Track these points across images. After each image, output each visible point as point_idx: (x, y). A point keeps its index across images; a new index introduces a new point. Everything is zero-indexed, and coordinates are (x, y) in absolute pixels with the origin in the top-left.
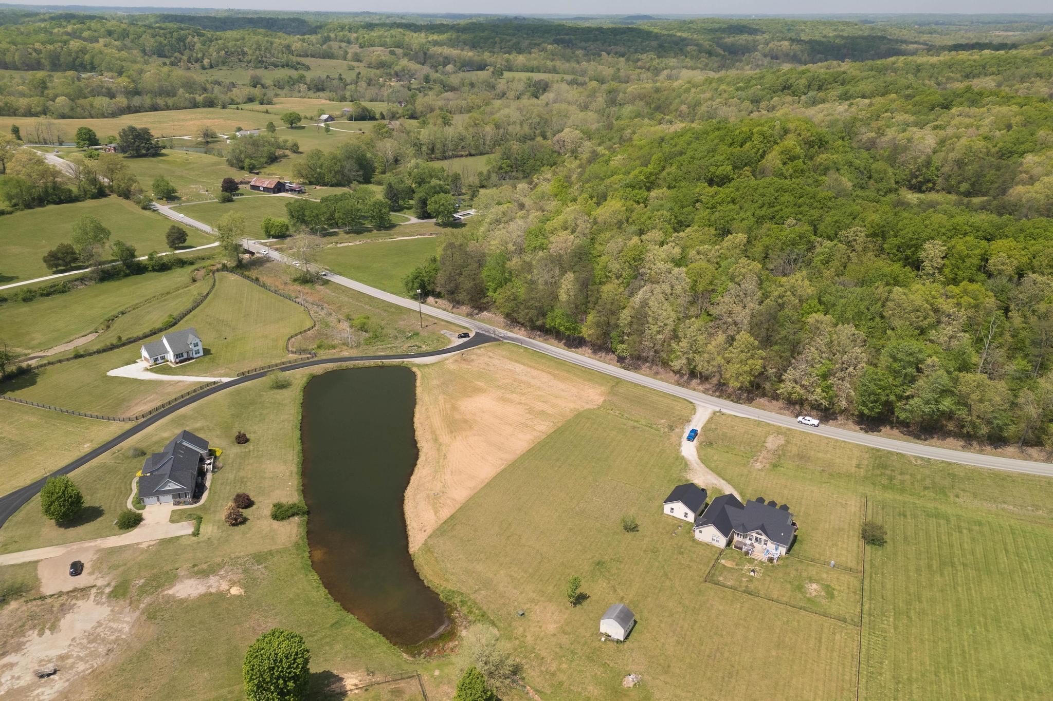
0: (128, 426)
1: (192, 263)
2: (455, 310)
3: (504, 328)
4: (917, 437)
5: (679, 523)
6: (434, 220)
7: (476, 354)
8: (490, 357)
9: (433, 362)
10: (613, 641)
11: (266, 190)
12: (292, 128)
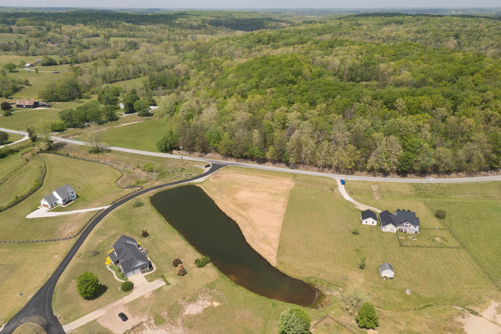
0: (73, 241)
1: (18, 151)
2: (191, 155)
3: (223, 159)
4: (421, 176)
5: (371, 227)
6: (137, 113)
7: (220, 174)
8: (227, 174)
9: (204, 180)
10: (389, 279)
11: (28, 107)
12: (11, 72)
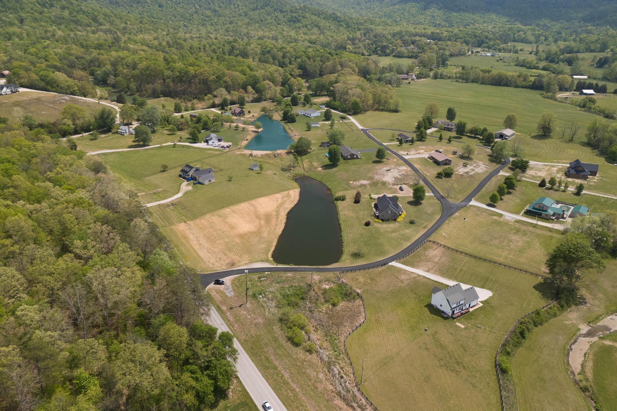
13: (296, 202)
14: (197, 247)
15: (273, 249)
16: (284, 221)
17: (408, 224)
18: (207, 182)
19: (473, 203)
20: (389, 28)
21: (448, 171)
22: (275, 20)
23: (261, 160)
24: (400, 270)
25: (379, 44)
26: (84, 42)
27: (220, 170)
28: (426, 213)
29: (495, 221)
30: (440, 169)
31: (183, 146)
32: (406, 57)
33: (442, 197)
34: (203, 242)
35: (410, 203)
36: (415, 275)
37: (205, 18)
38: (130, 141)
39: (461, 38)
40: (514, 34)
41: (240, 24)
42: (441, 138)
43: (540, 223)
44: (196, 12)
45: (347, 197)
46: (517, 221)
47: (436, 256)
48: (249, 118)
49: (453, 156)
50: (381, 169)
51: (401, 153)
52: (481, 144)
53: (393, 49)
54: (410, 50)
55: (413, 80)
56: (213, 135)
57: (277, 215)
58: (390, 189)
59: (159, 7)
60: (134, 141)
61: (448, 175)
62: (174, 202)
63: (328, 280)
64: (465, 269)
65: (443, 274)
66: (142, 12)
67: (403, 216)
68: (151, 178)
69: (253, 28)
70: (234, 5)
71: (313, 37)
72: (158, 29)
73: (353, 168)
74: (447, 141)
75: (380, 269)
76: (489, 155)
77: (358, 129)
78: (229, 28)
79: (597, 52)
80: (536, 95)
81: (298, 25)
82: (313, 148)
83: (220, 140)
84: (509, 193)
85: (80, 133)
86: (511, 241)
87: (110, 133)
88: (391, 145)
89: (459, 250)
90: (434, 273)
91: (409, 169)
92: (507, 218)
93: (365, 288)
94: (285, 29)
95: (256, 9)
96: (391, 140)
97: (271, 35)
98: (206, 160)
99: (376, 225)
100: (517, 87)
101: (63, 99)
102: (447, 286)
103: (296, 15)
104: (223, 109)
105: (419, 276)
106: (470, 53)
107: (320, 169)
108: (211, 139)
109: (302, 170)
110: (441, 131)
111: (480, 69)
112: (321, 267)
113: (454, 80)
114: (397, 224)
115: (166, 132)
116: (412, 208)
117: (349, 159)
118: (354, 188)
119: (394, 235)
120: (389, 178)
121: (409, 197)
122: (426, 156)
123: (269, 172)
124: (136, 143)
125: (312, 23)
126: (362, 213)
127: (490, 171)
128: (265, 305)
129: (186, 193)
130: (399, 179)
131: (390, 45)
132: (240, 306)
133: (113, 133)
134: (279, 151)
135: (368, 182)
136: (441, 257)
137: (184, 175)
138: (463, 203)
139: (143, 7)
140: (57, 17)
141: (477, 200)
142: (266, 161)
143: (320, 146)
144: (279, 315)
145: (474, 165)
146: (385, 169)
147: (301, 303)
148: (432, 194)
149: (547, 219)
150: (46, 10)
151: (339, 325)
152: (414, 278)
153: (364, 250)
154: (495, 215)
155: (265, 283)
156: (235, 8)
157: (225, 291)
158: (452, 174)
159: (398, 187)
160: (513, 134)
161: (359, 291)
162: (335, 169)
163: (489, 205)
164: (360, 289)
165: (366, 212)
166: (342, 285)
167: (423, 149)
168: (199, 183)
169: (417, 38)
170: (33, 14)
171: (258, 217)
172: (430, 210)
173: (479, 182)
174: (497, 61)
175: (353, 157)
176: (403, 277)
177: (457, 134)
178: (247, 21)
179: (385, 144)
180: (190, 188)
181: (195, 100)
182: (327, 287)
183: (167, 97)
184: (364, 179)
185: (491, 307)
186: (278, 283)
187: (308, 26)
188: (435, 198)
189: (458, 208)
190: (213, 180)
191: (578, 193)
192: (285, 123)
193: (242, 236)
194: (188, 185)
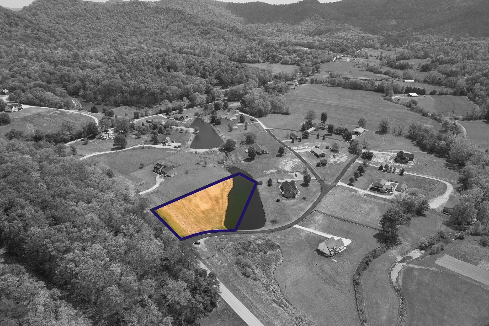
13: (232, 187)
14: (178, 221)
15: (224, 220)
16: (227, 201)
17: (302, 200)
18: (172, 175)
19: (340, 183)
20: (276, 38)
21: (323, 162)
22: (191, 32)
23: (203, 156)
24: (300, 230)
25: (270, 54)
26: (52, 59)
27: (179, 165)
28: (312, 192)
29: (353, 196)
30: (319, 160)
31: (149, 148)
32: (290, 64)
33: (321, 180)
34: (180, 217)
35: (302, 185)
36: (308, 233)
37: (135, 29)
38: (111, 145)
39: (328, 47)
40: (366, 42)
41: (164, 35)
42: (318, 136)
43: (379, 195)
44: (127, 24)
45: (263, 182)
46: (366, 195)
47: (319, 220)
48: (187, 122)
49: (326, 150)
50: (282, 161)
51: (294, 148)
52: (344, 140)
53: (281, 58)
54: (293, 58)
55: (296, 85)
56: (168, 138)
57: (222, 196)
58: (289, 175)
59: (97, 19)
60: (114, 145)
61: (324, 164)
62: (155, 191)
63: (260, 238)
64: (336, 227)
65: (324, 231)
66: (84, 24)
67: (299, 194)
68: (135, 173)
69: (174, 39)
70: (157, 18)
71: (222, 47)
72: (102, 42)
73: (264, 160)
74: (322, 138)
75: (288, 230)
76: (349, 148)
77: (263, 130)
78: (155, 38)
79: (422, 59)
80: (379, 97)
81: (208, 36)
82: (236, 146)
83: (173, 142)
84: (361, 175)
85: (74, 140)
86: (362, 208)
87: (95, 139)
88: (287, 142)
89: (332, 215)
90: (319, 231)
91: (300, 160)
92: (360, 193)
93: (281, 241)
94: (199, 40)
95: (175, 22)
96: (286, 138)
97: (189, 46)
98: (167, 158)
99: (283, 201)
100: (367, 90)
101: (55, 113)
102: (327, 238)
103: (206, 28)
104: (167, 114)
105: (311, 233)
106: (335, 59)
107: (243, 162)
108: (167, 142)
109: (232, 162)
110: (318, 130)
111: (342, 76)
112: (255, 230)
113: (325, 84)
114: (296, 200)
115: (133, 136)
116: (303, 188)
117: (261, 154)
118: (267, 175)
119: (294, 207)
120: (288, 167)
121: (301, 181)
122: (309, 150)
123: (211, 165)
124: (117, 146)
125: (219, 35)
126: (274, 193)
127: (350, 160)
128: (226, 255)
129: (161, 184)
130: (294, 168)
131: (278, 54)
132: (213, 257)
133: (98, 139)
134: (214, 149)
135: (275, 171)
136: (323, 220)
137: (156, 170)
138: (334, 184)
139: (85, 20)
140: (24, 36)
141: (342, 181)
142: (207, 157)
143: (241, 144)
144: (235, 261)
145: (340, 156)
146: (285, 161)
147: (246, 253)
148: (315, 178)
149: (383, 193)
150: (13, 29)
151: (269, 264)
152: (308, 234)
153: (278, 218)
154: (353, 191)
155: (224, 242)
156: (158, 21)
157: (202, 248)
158: (326, 163)
159: (294, 174)
160: (364, 131)
161: (278, 244)
162: (252, 162)
163: (349, 184)
164: (278, 242)
165: (276, 192)
166: (268, 241)
167: (307, 145)
168: (167, 176)
169: (297, 48)
170: (3, 32)
171: (211, 199)
172: (314, 190)
173: (343, 169)
174: (354, 66)
175: (263, 153)
176: (302, 234)
177: (328, 132)
178: (169, 32)
179: (282, 141)
180: (162, 180)
181: (146, 108)
182: (260, 242)
183: (125, 105)
184: (273, 169)
185: (351, 249)
186: (231, 241)
187: (217, 38)
188: (317, 181)
189: (331, 187)
190: (176, 174)
191: (401, 174)
192: (214, 125)
193: (203, 212)
194: (160, 177)
